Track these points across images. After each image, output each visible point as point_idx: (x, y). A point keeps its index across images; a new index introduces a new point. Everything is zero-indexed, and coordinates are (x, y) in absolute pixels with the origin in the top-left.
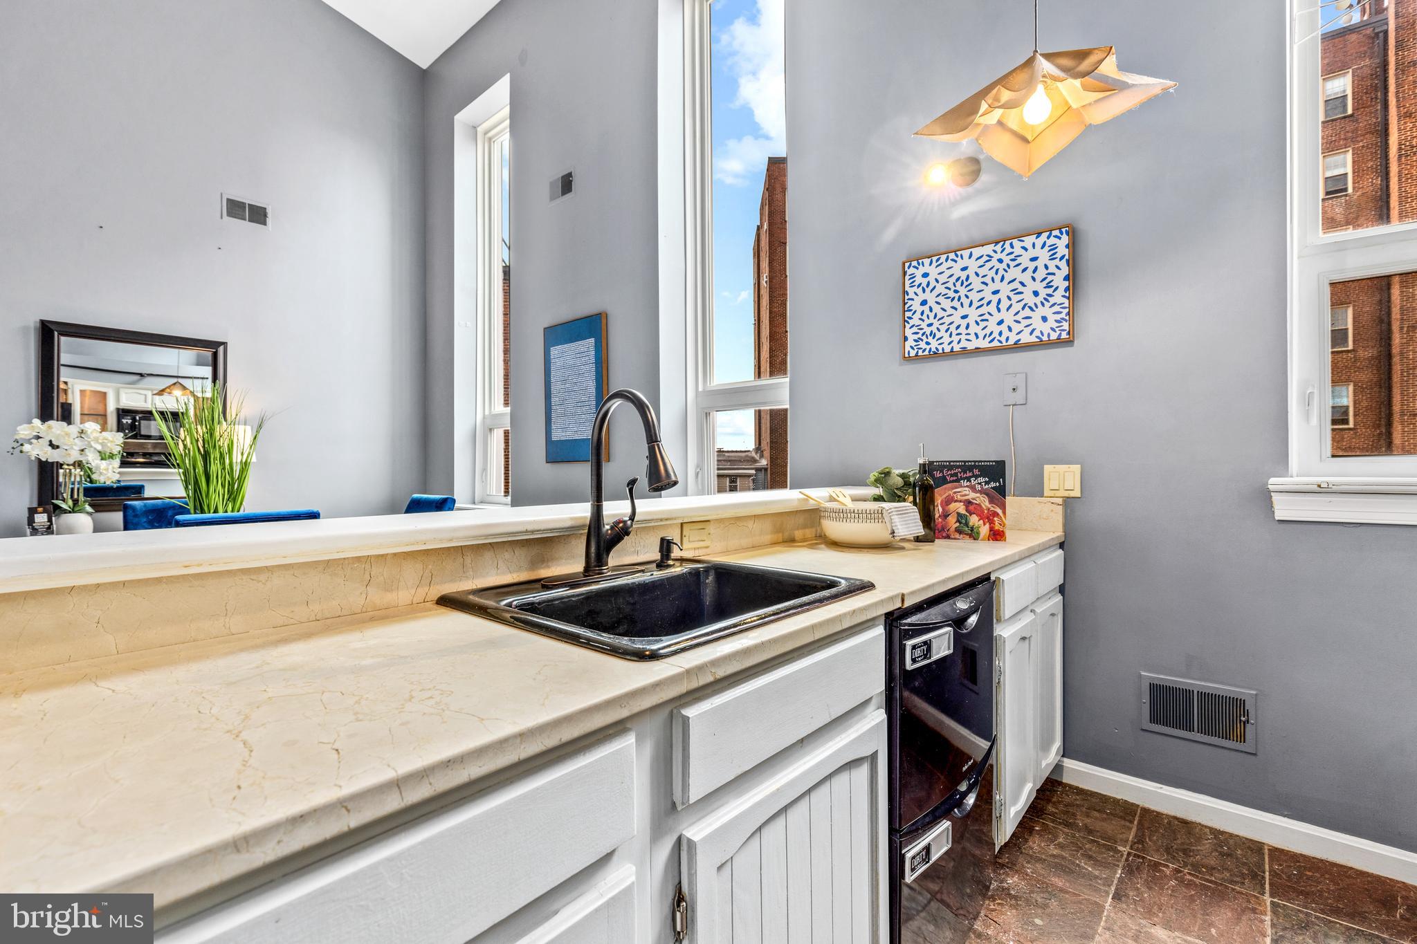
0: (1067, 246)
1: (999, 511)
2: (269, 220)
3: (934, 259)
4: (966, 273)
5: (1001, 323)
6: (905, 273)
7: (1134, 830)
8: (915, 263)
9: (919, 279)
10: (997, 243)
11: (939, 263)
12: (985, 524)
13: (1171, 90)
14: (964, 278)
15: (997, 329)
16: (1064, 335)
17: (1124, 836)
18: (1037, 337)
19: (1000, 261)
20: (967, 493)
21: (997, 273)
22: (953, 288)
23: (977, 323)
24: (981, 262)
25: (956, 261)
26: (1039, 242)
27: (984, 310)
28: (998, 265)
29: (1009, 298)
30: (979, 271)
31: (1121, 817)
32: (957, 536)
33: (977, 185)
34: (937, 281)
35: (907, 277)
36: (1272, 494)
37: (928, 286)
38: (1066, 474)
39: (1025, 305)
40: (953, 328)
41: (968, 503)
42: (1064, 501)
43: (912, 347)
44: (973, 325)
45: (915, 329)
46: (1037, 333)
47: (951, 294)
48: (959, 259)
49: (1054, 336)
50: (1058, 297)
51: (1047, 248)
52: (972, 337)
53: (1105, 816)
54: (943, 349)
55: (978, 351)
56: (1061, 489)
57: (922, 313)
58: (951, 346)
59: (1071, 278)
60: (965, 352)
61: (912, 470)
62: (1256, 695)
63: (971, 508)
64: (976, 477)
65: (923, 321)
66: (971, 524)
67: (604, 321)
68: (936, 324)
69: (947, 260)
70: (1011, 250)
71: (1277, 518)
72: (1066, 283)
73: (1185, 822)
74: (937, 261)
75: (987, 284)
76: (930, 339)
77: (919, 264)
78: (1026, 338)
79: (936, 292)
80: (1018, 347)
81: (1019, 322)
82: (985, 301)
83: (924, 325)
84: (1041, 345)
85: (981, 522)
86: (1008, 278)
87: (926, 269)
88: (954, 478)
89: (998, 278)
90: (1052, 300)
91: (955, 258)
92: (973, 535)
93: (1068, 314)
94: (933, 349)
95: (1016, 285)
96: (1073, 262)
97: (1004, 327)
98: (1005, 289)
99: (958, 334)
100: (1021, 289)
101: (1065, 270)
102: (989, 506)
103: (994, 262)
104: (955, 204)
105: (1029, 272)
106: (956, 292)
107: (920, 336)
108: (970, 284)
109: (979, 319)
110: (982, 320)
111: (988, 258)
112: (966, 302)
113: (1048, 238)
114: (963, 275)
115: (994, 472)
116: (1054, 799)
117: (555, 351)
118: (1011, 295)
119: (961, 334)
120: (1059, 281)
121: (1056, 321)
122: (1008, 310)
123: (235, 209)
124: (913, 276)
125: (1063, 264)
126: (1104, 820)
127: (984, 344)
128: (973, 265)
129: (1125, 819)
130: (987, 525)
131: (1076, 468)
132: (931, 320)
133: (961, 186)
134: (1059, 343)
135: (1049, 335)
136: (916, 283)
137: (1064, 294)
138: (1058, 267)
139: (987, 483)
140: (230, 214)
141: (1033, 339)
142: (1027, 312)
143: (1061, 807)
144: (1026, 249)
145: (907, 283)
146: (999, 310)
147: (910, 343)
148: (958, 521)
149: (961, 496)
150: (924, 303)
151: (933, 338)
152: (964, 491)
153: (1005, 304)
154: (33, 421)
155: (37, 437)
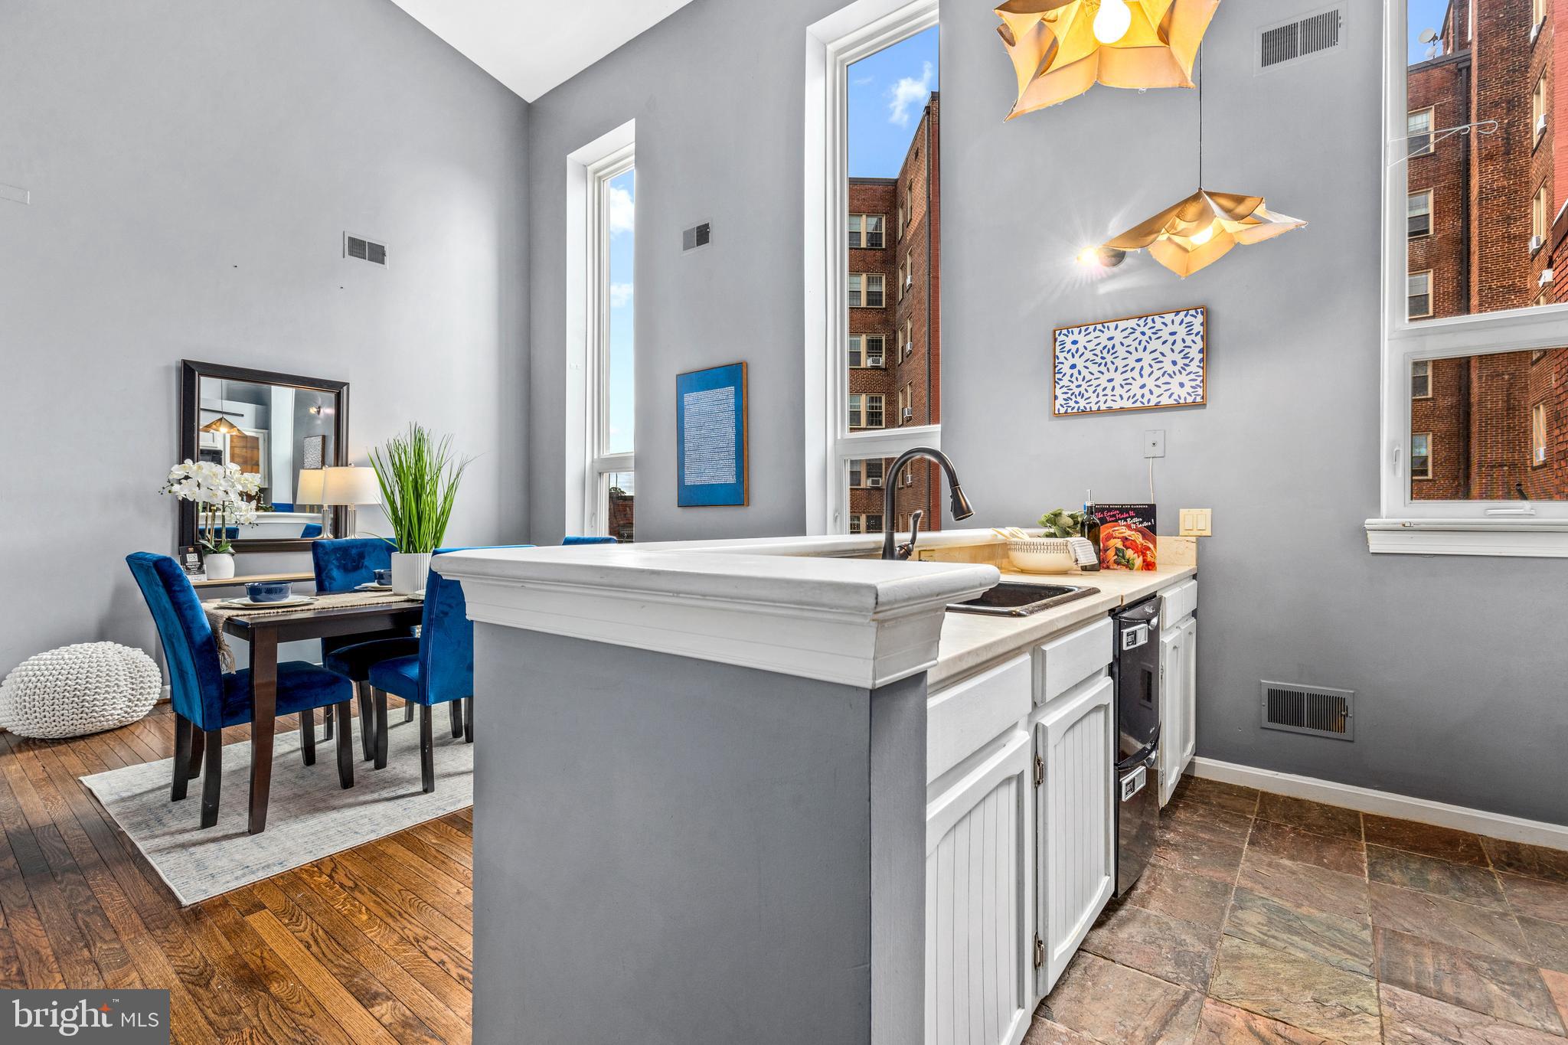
0: (1202, 324)
1: (1151, 546)
2: (387, 259)
3: (1083, 328)
4: (1112, 342)
5: (1143, 386)
6: (1055, 340)
7: (1258, 805)
8: (1064, 331)
9: (1068, 346)
10: (1140, 318)
11: (1087, 332)
12: (1139, 557)
13: (1303, 227)
14: (1110, 346)
15: (1139, 393)
16: (1199, 399)
17: (1251, 809)
18: (1175, 400)
19: (1143, 334)
20: (1124, 531)
21: (1140, 344)
22: (1100, 355)
23: (1122, 386)
24: (1126, 333)
25: (1103, 332)
26: (1178, 319)
27: (1128, 375)
28: (1141, 337)
29: (1151, 366)
30: (1124, 341)
31: (1246, 798)
32: (1116, 566)
33: (1122, 266)
34: (1086, 348)
35: (1058, 344)
36: (1368, 532)
37: (1077, 351)
38: (1199, 516)
39: (1165, 372)
40: (1100, 390)
41: (1125, 539)
42: (1197, 539)
43: (1061, 405)
44: (1118, 387)
45: (1065, 390)
46: (1175, 396)
47: (1099, 360)
48: (1106, 330)
49: (1190, 400)
50: (1194, 367)
51: (1184, 325)
52: (1117, 398)
53: (1233, 797)
54: (1091, 408)
55: (1122, 411)
56: (1195, 529)
57: (1072, 376)
58: (1098, 405)
59: (1205, 352)
60: (1110, 411)
61: (1080, 512)
62: (1353, 694)
63: (1128, 543)
64: (1132, 517)
65: (1073, 382)
66: (1127, 557)
67: (745, 370)
68: (1084, 385)
69: (1094, 330)
70: (1154, 325)
71: (1371, 551)
72: (1201, 356)
73: (1297, 800)
74: (1086, 330)
75: (1131, 353)
76: (1079, 399)
77: (1068, 332)
78: (1165, 400)
79: (1084, 358)
80: (1158, 408)
81: (1160, 387)
82: (1129, 368)
83: (1073, 386)
84: (1178, 407)
85: (1136, 555)
86: (1150, 348)
87: (1076, 337)
88: (1113, 519)
89: (1141, 348)
90: (1188, 369)
91: (1102, 329)
92: (1129, 565)
93: (1203, 381)
94: (1082, 408)
95: (1157, 355)
96: (1206, 338)
97: (1146, 391)
98: (1147, 358)
99: (1104, 395)
100: (1161, 358)
101: (1200, 344)
102: (1143, 542)
103: (1137, 334)
104: (1103, 280)
105: (1169, 344)
106: (1103, 358)
107: (1069, 395)
108: (1116, 352)
109: (1123, 383)
110: (1126, 384)
111: (1133, 331)
112: (1112, 368)
113: (1186, 316)
114: (1110, 344)
115: (1147, 513)
116: (1190, 787)
117: (689, 398)
118: (1153, 363)
119: (1107, 395)
120: (1195, 353)
121: (1191, 387)
122: (1149, 376)
123: (357, 247)
124: (1063, 343)
125: (1198, 339)
126: (1233, 800)
127: (1128, 404)
128: (1119, 336)
129: (1249, 799)
130: (1141, 558)
131: (1208, 511)
132: (1080, 382)
133: (1108, 266)
134: (1195, 405)
135: (1185, 399)
136: (1066, 349)
137: (1199, 364)
138: (1193, 341)
139: (1141, 523)
140: (351, 253)
141: (1171, 401)
142: (1166, 378)
143: (1197, 792)
144: (1166, 325)
145: (1058, 349)
146: (1142, 376)
147: (1060, 401)
148: (1116, 554)
149: (1119, 533)
150: (1073, 367)
151: (1082, 398)
152: (1122, 529)
153: (1147, 371)
154: (185, 462)
155: (187, 478)
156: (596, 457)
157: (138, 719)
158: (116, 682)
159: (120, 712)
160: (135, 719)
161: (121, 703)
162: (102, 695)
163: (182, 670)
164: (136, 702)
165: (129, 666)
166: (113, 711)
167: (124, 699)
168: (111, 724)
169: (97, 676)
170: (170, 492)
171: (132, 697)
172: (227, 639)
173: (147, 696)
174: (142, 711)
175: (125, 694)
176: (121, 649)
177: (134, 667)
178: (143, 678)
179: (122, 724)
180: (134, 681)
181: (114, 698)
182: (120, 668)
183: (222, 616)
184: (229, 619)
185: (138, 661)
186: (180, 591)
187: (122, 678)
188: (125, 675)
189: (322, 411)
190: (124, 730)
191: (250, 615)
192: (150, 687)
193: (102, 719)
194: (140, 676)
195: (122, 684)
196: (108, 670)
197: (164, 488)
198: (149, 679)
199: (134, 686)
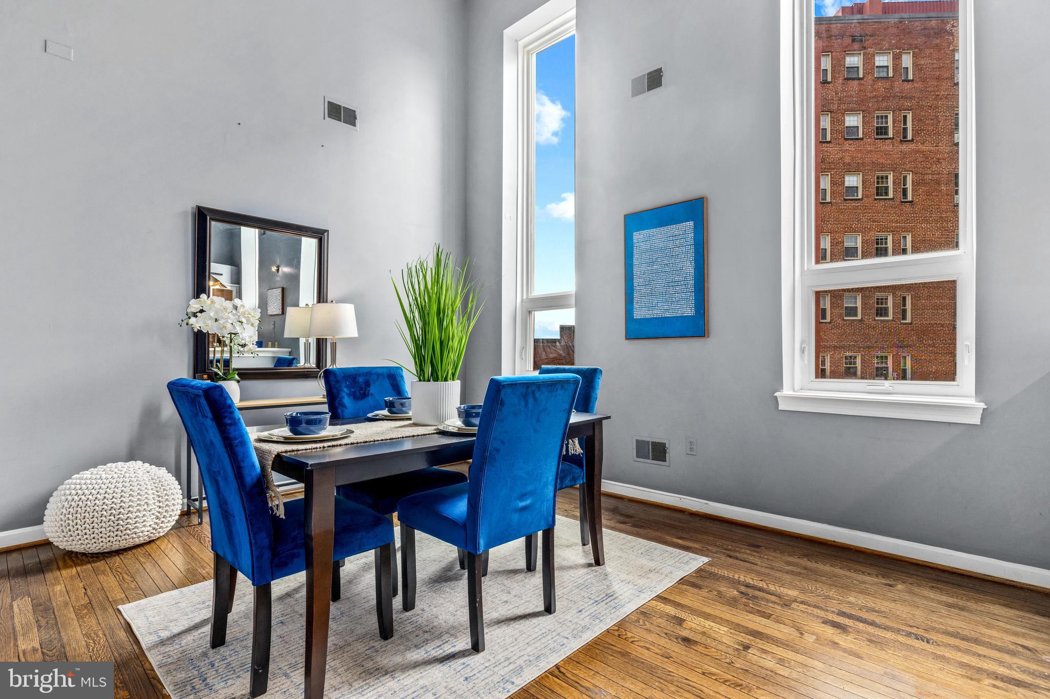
2: (358, 122)
67: (705, 206)
117: (637, 236)
123: (336, 112)
140: (330, 116)
154: (201, 296)
155: (202, 311)
156: (525, 297)
157: (164, 534)
158: (146, 500)
159: (149, 528)
160: (161, 534)
161: (150, 521)
162: (134, 514)
163: (226, 512)
164: (162, 519)
165: (156, 485)
166: (143, 529)
167: (153, 517)
168: (142, 540)
169: (130, 495)
170: (187, 324)
171: (159, 515)
172: (277, 479)
173: (171, 513)
174: (167, 527)
175: (153, 512)
176: (149, 469)
177: (159, 484)
178: (168, 496)
179: (151, 539)
180: (160, 499)
181: (144, 516)
182: (149, 487)
183: (270, 452)
184: (278, 456)
185: (163, 480)
186: (231, 425)
187: (150, 497)
188: (153, 494)
189: (280, 269)
190: (152, 544)
191: (298, 450)
192: (174, 505)
193: (134, 536)
194: (166, 494)
195: (150, 502)
196: (139, 489)
197: (182, 321)
198: (172, 497)
199: (161, 504)
